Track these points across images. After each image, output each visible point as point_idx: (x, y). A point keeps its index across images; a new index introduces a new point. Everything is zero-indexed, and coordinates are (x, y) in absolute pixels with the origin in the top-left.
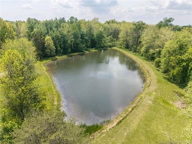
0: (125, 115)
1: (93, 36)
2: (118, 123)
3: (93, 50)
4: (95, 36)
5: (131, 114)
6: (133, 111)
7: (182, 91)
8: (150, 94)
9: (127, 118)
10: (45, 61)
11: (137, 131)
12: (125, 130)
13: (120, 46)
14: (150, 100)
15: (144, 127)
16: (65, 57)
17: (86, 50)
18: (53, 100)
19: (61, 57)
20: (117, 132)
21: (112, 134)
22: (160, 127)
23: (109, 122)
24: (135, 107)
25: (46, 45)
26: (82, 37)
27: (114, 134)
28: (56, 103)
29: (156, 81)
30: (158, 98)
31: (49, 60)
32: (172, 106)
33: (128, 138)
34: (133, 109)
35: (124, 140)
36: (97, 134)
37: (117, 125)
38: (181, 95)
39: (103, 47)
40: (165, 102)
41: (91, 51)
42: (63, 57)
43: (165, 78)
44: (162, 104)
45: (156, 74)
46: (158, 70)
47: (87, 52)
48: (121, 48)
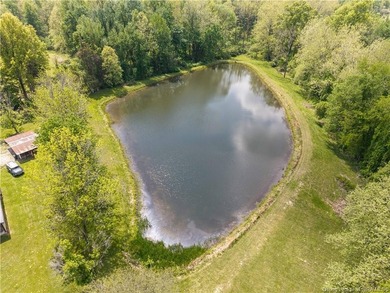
0: (244, 229)
1: (198, 34)
2: (233, 244)
3: (198, 67)
4: (203, 37)
5: (255, 227)
6: (259, 221)
7: (351, 177)
8: (294, 186)
9: (248, 235)
10: (104, 99)
11: (260, 258)
12: (242, 256)
13: (254, 54)
14: (292, 199)
15: (273, 251)
16: (141, 86)
17: (184, 67)
18: (128, 195)
19: (133, 87)
20: (229, 259)
21: (221, 262)
22: (298, 250)
23: (218, 240)
24: (263, 213)
25: (103, 64)
26: (176, 39)
27: (224, 263)
28: (132, 201)
29: (310, 155)
30: (306, 194)
31: (112, 97)
32: (328, 208)
33: (245, 270)
34: (259, 217)
35: (237, 274)
36: (198, 262)
37: (229, 247)
38: (349, 187)
39: (219, 58)
40: (318, 202)
41: (194, 69)
42: (138, 87)
43: (329, 146)
44: (311, 205)
45: (315, 137)
46: (320, 125)
47: (184, 72)
48: (256, 58)
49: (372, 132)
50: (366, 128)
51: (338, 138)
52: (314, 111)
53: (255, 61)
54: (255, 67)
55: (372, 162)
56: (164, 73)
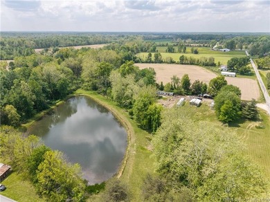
0: (124, 167)
1: (55, 85)
2: (122, 173)
3: (59, 103)
4: (58, 86)
5: (127, 165)
6: (127, 163)
7: (150, 136)
8: (133, 146)
9: (126, 168)
11: (133, 174)
12: (127, 175)
13: (86, 88)
14: (134, 151)
15: (136, 170)
16: (32, 122)
17: (51, 104)
19: (28, 124)
20: (124, 178)
22: (143, 167)
23: (117, 174)
24: (127, 159)
25: (9, 116)
29: (134, 132)
30: (138, 147)
32: (147, 150)
33: (130, 179)
34: (127, 161)
37: (122, 175)
38: (150, 140)
39: (68, 94)
40: (143, 149)
41: (57, 104)
42: (31, 123)
43: (138, 126)
44: (141, 151)
45: (132, 125)
46: (132, 119)
47: (53, 107)
48: (87, 90)
49: (151, 118)
50: (149, 117)
51: (140, 122)
52: (128, 113)
53: (88, 92)
54: (91, 96)
55: (154, 129)
56: (41, 111)
